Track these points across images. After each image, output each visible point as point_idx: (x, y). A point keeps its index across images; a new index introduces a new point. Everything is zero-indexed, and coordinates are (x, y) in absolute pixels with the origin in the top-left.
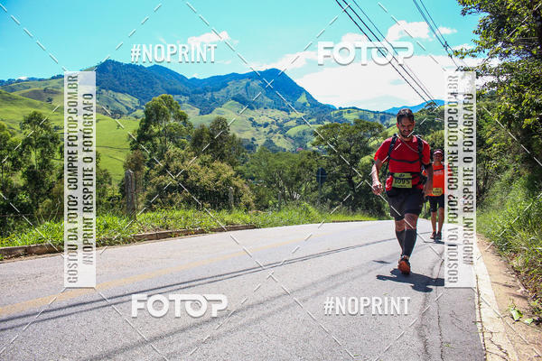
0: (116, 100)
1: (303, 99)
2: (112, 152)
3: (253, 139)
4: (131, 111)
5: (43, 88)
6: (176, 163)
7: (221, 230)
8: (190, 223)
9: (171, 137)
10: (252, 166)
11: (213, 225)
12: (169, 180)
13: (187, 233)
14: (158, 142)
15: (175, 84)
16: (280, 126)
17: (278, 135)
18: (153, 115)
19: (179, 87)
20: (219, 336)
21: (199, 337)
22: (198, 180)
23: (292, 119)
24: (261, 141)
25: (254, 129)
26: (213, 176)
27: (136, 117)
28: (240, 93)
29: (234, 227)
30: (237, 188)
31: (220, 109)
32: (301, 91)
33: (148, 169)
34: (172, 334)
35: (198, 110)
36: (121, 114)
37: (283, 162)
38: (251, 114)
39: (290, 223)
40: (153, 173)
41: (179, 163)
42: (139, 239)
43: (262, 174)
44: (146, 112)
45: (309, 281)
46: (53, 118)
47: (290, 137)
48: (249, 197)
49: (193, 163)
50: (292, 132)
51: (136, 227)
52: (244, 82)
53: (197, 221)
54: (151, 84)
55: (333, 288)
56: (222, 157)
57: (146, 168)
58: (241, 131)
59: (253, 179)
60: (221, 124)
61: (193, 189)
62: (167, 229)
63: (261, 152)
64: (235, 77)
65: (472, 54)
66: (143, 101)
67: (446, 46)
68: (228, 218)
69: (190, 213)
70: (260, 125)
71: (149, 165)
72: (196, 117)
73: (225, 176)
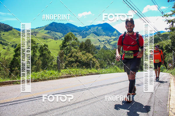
0: (56, 34)
1: (115, 32)
2: (54, 51)
3: (99, 46)
4: (60, 38)
5: (33, 31)
6: (74, 54)
7: (88, 75)
8: (78, 73)
9: (73, 45)
10: (99, 54)
11: (85, 73)
12: (72, 59)
13: (77, 76)
14: (69, 47)
15: (74, 29)
16: (108, 41)
17: (107, 44)
18: (67, 39)
19: (76, 30)
20: (81, 107)
21: (74, 107)
22: (81, 59)
23: (112, 39)
24: (102, 46)
25: (99, 42)
26: (86, 58)
27: (62, 40)
28: (95, 31)
29: (92, 74)
30: (94, 62)
31: (88, 36)
32: (115, 30)
33: (66, 56)
34: (66, 106)
35: (81, 37)
36: (57, 39)
37: (109, 53)
38: (98, 38)
39: (111, 72)
40: (67, 57)
41: (75, 54)
42: (62, 78)
43: (102, 57)
44: (65, 38)
45: (113, 91)
46: (37, 40)
47: (111, 45)
48: (98, 64)
49: (80, 54)
50: (112, 43)
51: (60, 74)
52: (96, 27)
53: (80, 72)
54: (67, 29)
55: (120, 93)
56: (89, 52)
57: (65, 56)
58: (95, 43)
59: (99, 58)
60: (89, 41)
61: (80, 62)
62: (70, 74)
63: (102, 50)
64: (93, 26)
65: (171, 15)
66: (64, 34)
67: (162, 13)
68: (90, 71)
69: (78, 70)
70: (101, 41)
71: (66, 55)
72: (81, 39)
73: (90, 58)
